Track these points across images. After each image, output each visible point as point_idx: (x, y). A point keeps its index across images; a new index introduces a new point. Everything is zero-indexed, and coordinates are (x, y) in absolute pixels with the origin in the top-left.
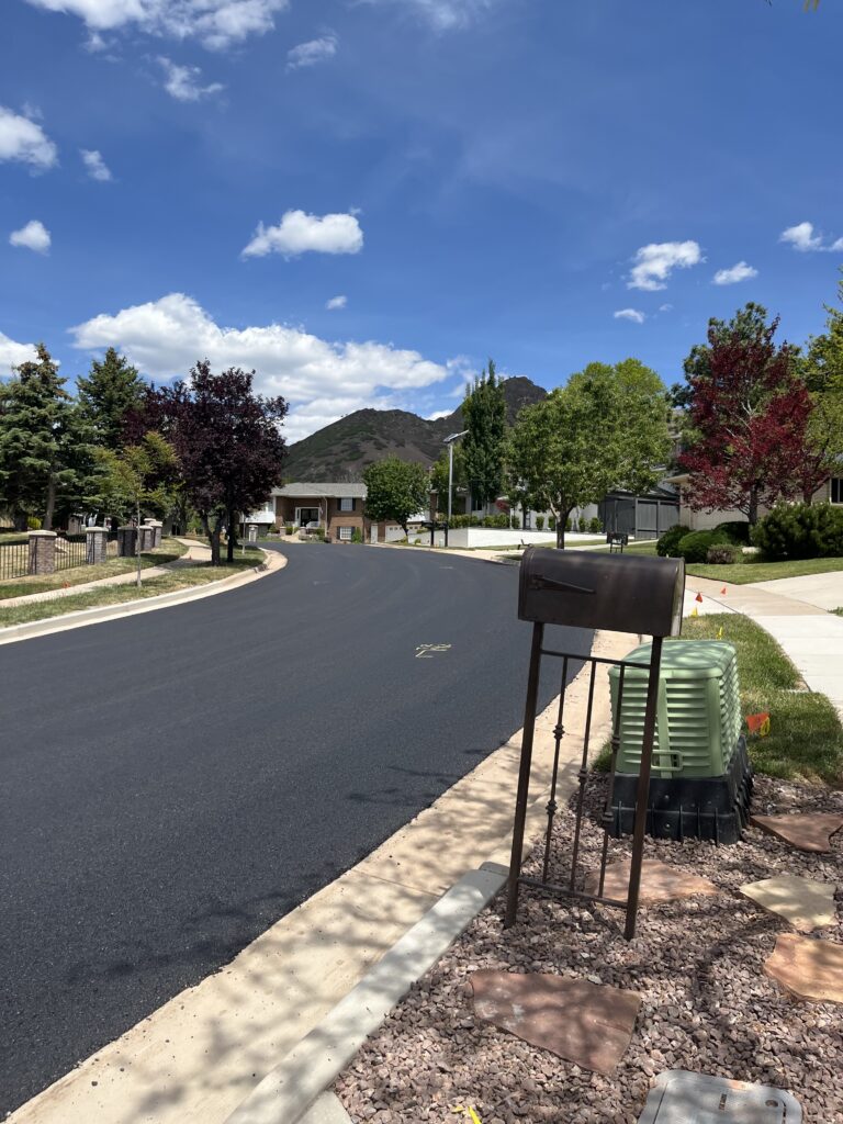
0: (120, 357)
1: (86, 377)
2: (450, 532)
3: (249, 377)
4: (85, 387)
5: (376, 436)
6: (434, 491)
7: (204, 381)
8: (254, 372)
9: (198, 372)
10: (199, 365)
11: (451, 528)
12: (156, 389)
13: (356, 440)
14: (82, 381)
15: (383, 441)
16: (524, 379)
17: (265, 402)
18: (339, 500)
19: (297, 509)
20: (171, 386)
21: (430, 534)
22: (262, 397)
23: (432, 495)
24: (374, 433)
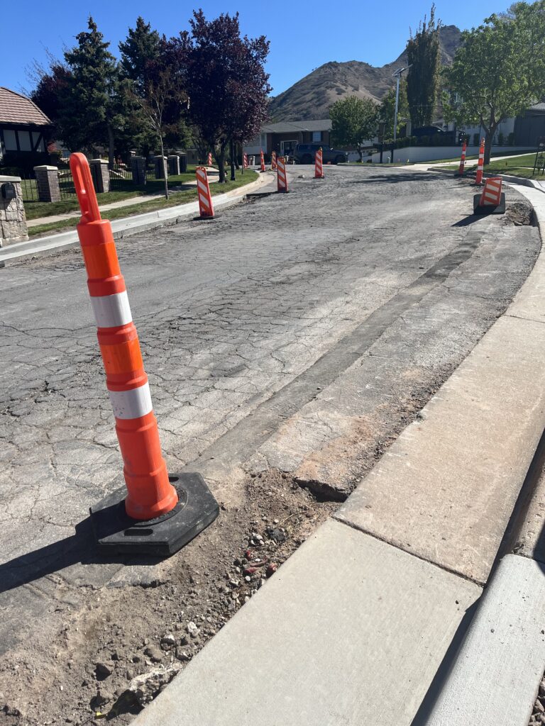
0: (146, 24)
1: (124, 41)
2: (395, 151)
3: (235, 20)
4: (124, 49)
5: (338, 84)
6: (382, 121)
7: (201, 29)
8: (238, 14)
9: (196, 22)
10: (195, 15)
11: (396, 148)
12: (168, 40)
13: (323, 88)
14: (122, 45)
15: (343, 88)
16: (453, 27)
17: (250, 42)
18: (311, 133)
19: (282, 142)
20: (178, 36)
21: (379, 154)
22: (249, 38)
23: (380, 124)
24: (336, 82)
